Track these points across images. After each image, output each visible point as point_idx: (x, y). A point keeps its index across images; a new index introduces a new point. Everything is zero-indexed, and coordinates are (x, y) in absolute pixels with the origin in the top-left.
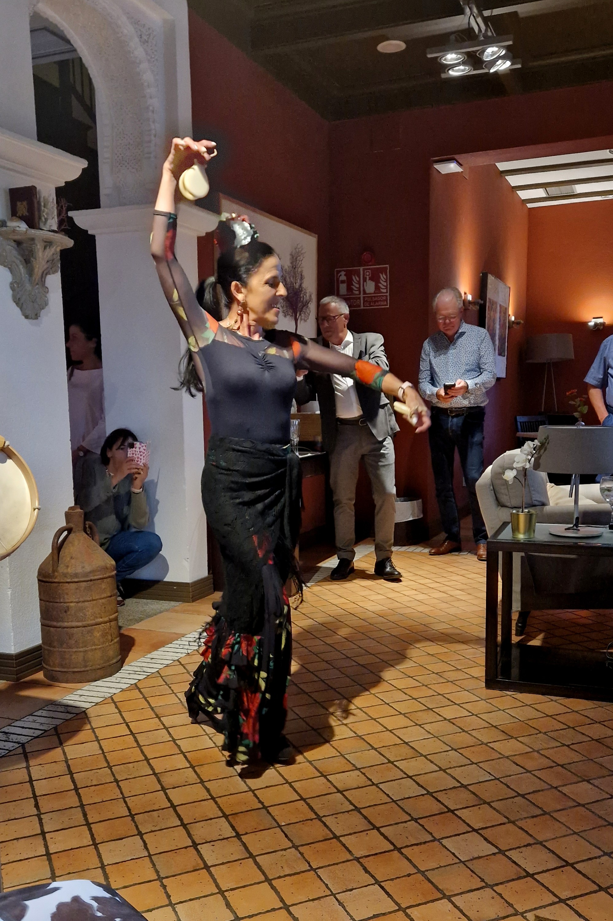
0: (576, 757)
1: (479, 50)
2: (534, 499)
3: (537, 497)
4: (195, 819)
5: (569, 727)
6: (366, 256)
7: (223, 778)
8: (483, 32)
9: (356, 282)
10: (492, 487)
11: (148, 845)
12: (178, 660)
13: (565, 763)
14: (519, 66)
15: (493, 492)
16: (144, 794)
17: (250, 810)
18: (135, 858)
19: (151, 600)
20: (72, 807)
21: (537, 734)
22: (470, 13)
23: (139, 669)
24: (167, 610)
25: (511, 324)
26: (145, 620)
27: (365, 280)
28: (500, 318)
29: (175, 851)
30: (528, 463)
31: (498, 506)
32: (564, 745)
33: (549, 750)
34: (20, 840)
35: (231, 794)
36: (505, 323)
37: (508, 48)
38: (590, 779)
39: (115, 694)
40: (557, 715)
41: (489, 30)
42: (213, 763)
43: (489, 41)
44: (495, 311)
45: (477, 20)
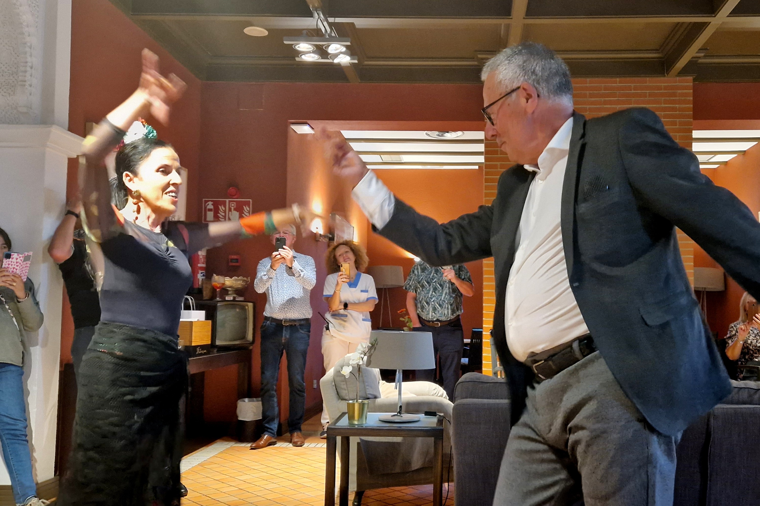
1: (325, 45)
2: (368, 393)
3: (370, 391)
6: (232, 190)
8: (329, 32)
9: (222, 211)
10: (334, 384)
14: (356, 61)
15: (334, 387)
22: (318, 17)
27: (230, 210)
30: (361, 360)
31: (339, 399)
37: (347, 47)
41: (333, 32)
43: (332, 39)
45: (324, 23)
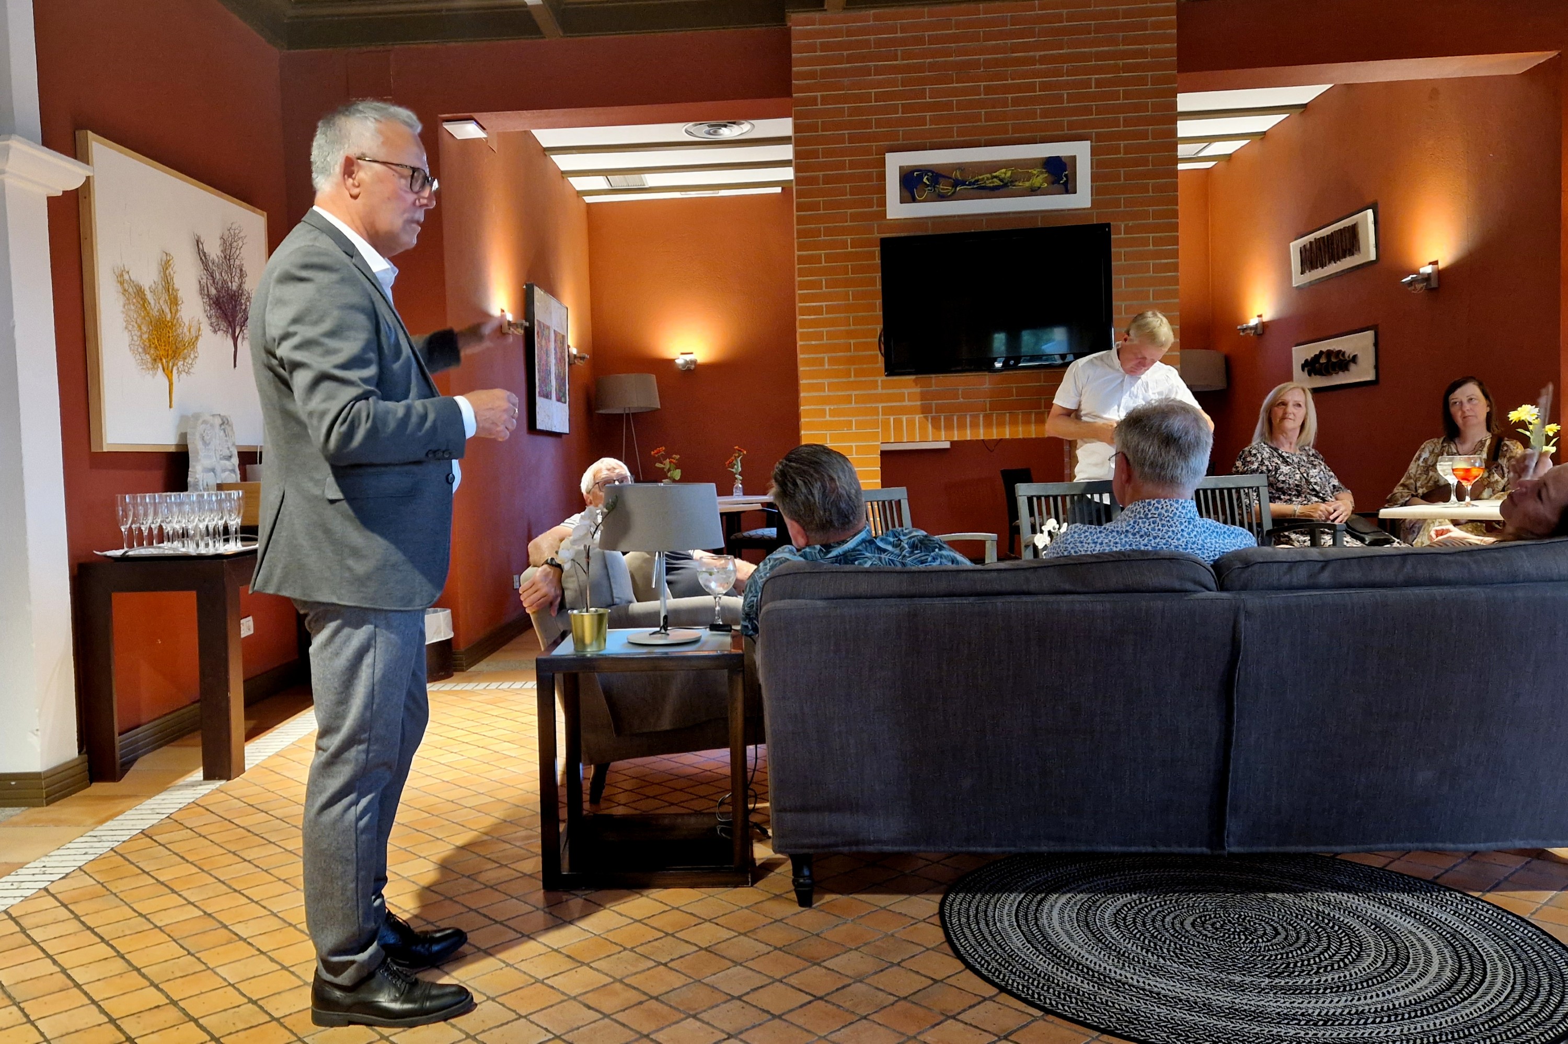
0: (676, 980)
5: (667, 934)
12: (6, 911)
13: (660, 993)
21: (620, 952)
25: (572, 359)
28: (555, 349)
30: (590, 539)
32: (660, 964)
33: (638, 976)
36: (563, 358)
38: (697, 1013)
40: (649, 918)
44: (548, 340)
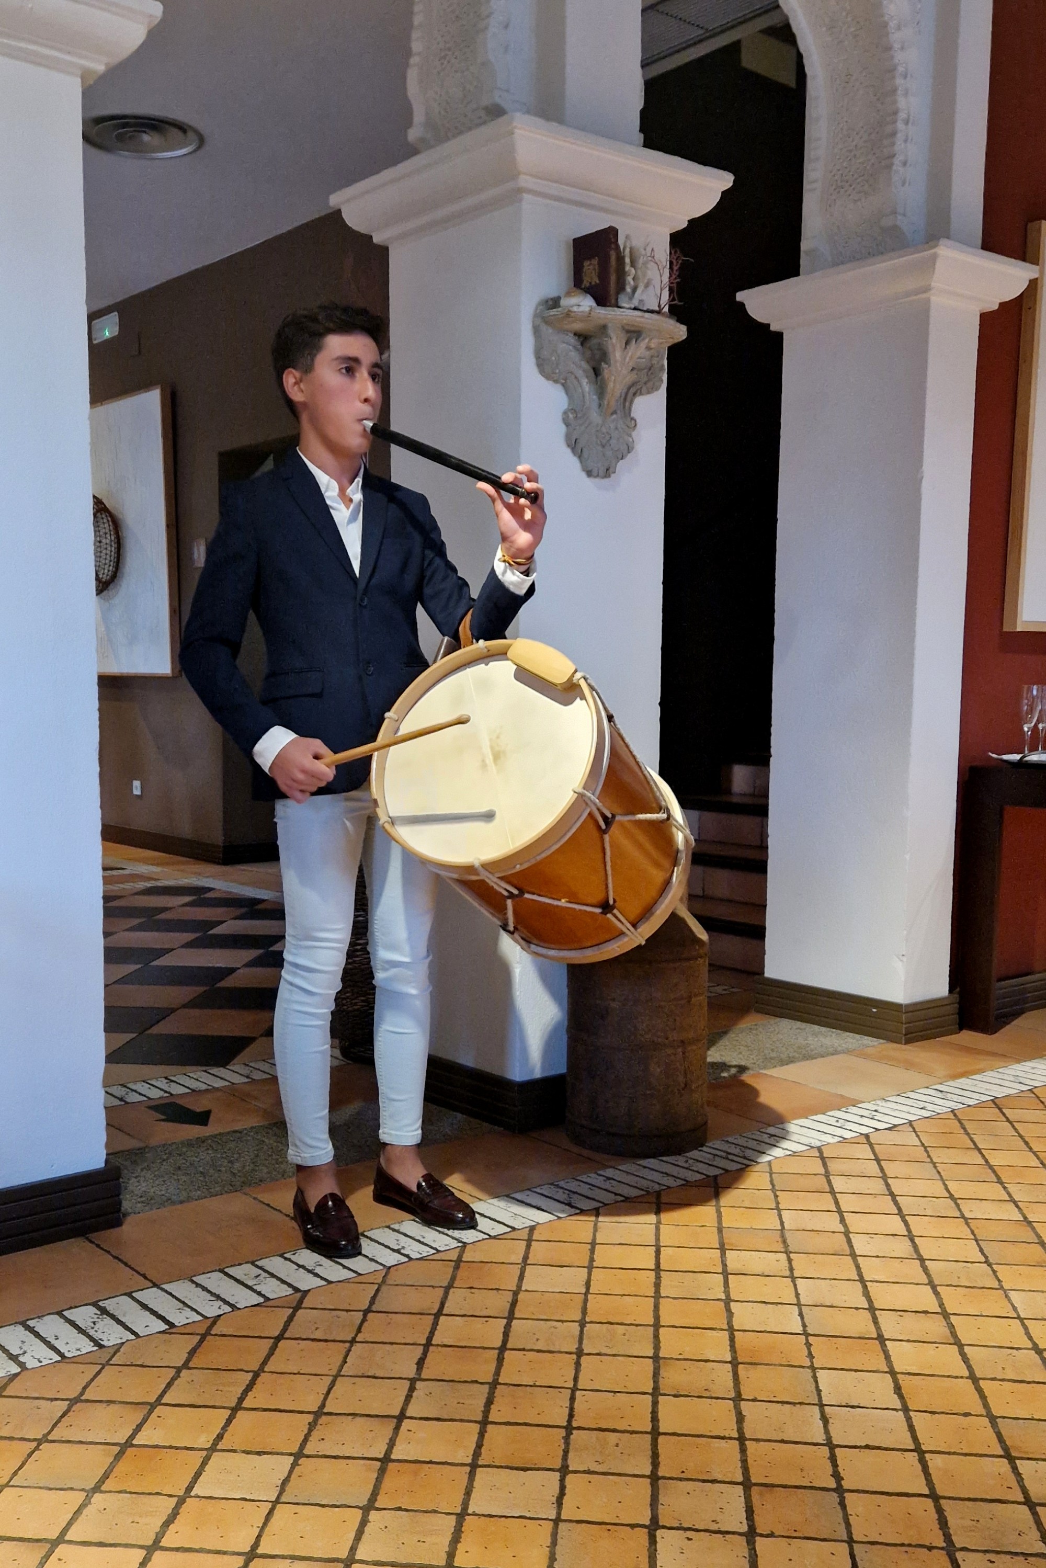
4: (683, 1472)
7: (783, 1403)
11: (565, 1497)
12: (819, 1149)
16: (615, 1392)
17: (805, 1487)
18: (528, 1515)
19: (828, 1029)
20: (476, 1382)
23: (736, 1151)
24: (848, 1052)
26: (798, 1064)
29: (609, 1527)
34: (358, 1419)
35: (782, 1441)
39: (669, 1187)
42: (781, 1365)
